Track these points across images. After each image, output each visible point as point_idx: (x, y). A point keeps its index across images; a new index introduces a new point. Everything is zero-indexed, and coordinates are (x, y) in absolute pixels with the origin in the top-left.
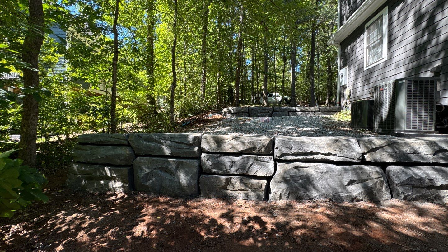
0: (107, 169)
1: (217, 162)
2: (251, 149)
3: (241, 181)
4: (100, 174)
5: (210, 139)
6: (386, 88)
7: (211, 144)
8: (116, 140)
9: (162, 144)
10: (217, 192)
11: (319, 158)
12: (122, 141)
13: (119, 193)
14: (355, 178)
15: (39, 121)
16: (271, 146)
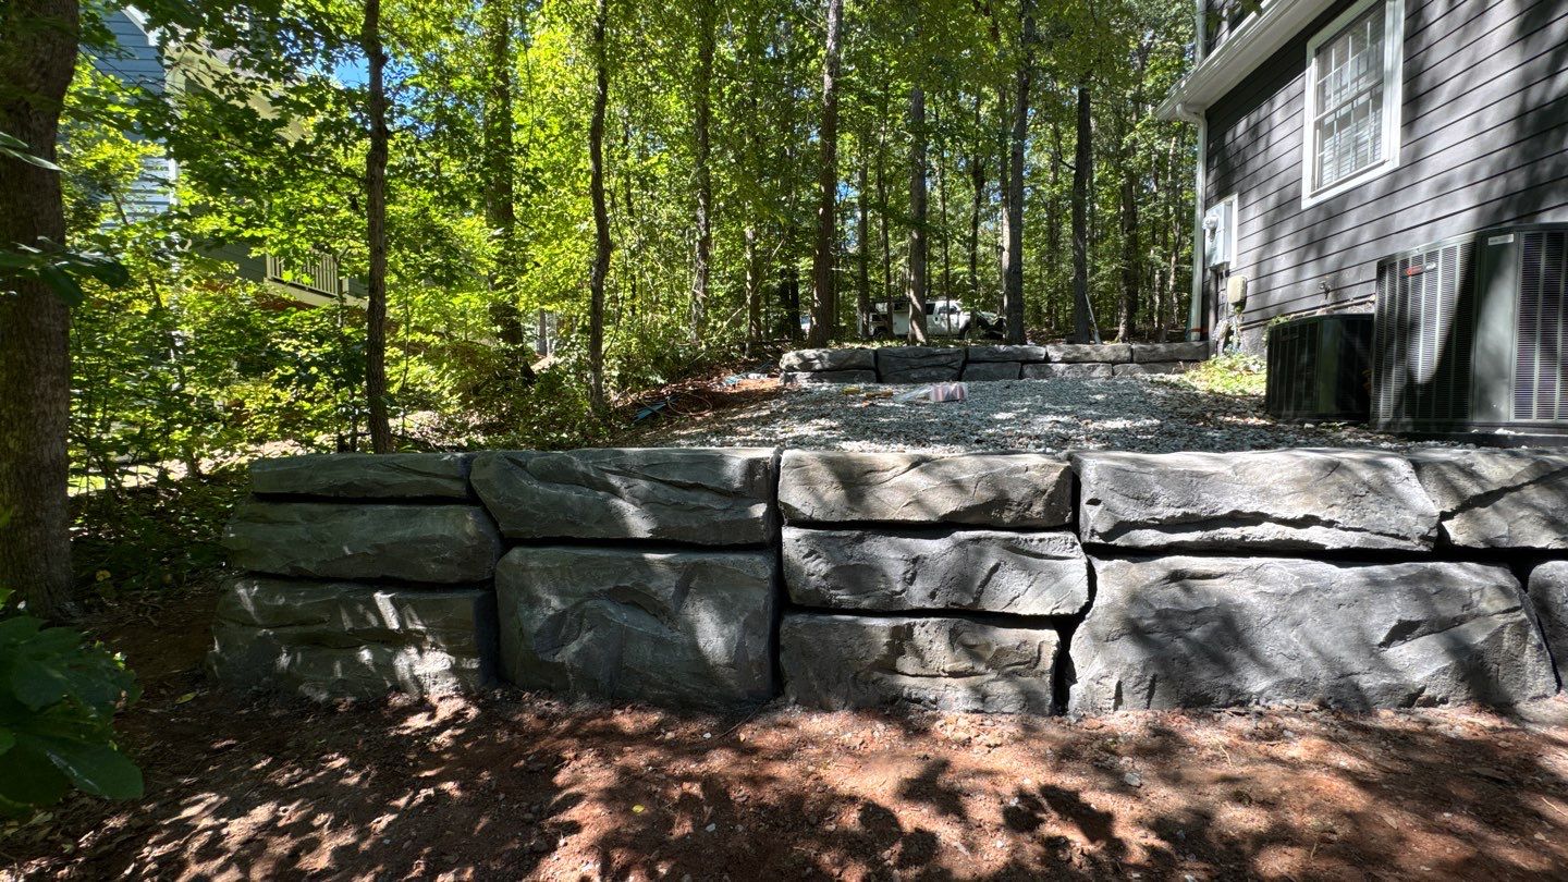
0: (382, 599)
1: (852, 562)
2: (987, 507)
3: (954, 638)
4: (353, 620)
5: (814, 469)
6: (1434, 265)
7: (821, 488)
8: (418, 478)
9: (615, 492)
10: (856, 686)
11: (1267, 539)
12: (445, 482)
13: (441, 699)
14: (1414, 615)
15: (75, 408)
16: (1069, 491)
